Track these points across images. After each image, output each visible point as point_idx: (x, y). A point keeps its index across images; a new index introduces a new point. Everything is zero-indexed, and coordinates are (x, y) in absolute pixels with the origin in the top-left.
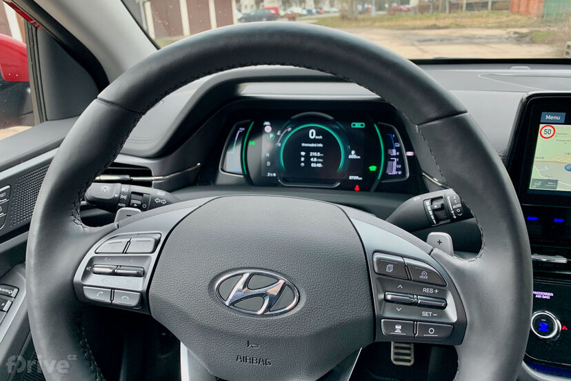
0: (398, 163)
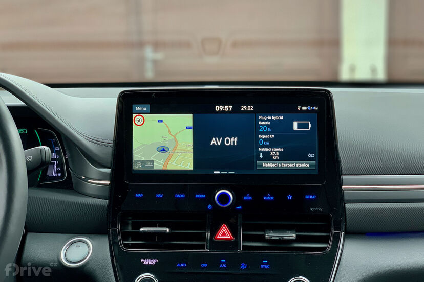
0: (58, 166)
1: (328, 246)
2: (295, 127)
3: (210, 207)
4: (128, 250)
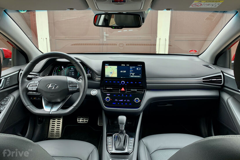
1: (143, 92)
2: (137, 69)
3: (120, 84)
4: (104, 92)
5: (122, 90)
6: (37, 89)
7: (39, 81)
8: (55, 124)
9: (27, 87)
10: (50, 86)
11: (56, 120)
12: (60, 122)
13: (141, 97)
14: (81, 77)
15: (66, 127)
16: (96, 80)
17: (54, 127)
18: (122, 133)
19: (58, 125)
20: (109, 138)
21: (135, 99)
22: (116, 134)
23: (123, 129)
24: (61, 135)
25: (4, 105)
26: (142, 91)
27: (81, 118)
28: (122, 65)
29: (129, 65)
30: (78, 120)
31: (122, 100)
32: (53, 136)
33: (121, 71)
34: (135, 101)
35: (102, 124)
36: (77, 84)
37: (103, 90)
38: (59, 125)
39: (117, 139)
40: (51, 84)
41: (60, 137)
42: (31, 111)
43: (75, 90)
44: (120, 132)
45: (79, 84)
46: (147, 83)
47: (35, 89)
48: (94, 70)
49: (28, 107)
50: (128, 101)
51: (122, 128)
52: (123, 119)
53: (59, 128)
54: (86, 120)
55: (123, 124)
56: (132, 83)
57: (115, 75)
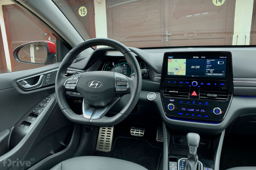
1: (227, 99)
2: (219, 63)
3: (190, 86)
4: (166, 97)
5: (193, 94)
6: (76, 87)
7: (78, 78)
8: (104, 133)
9: (64, 85)
10: (92, 84)
11: (107, 129)
12: (110, 131)
13: (225, 106)
14: (134, 73)
15: (117, 138)
16: (155, 80)
17: (103, 137)
18: (192, 158)
19: (108, 135)
20: (173, 164)
21: (214, 110)
22: (183, 159)
23: (195, 153)
24: (111, 149)
25: (43, 107)
26: (226, 97)
27: (135, 129)
28: (194, 57)
29: (204, 57)
30: (131, 132)
31: (193, 110)
32: (102, 148)
33: (192, 67)
34: (214, 112)
35: (162, 140)
36: (127, 82)
37: (165, 93)
38: (110, 135)
39: (184, 168)
40: (93, 81)
41: (110, 150)
42: (67, 116)
43: (124, 90)
44: (189, 157)
45: (130, 82)
46: (234, 85)
47: (74, 88)
48: (153, 65)
49: (63, 111)
50: (203, 111)
51: (194, 151)
52: (194, 138)
53: (109, 139)
54: (141, 133)
55: (195, 146)
56: (209, 84)
57: (183, 73)
